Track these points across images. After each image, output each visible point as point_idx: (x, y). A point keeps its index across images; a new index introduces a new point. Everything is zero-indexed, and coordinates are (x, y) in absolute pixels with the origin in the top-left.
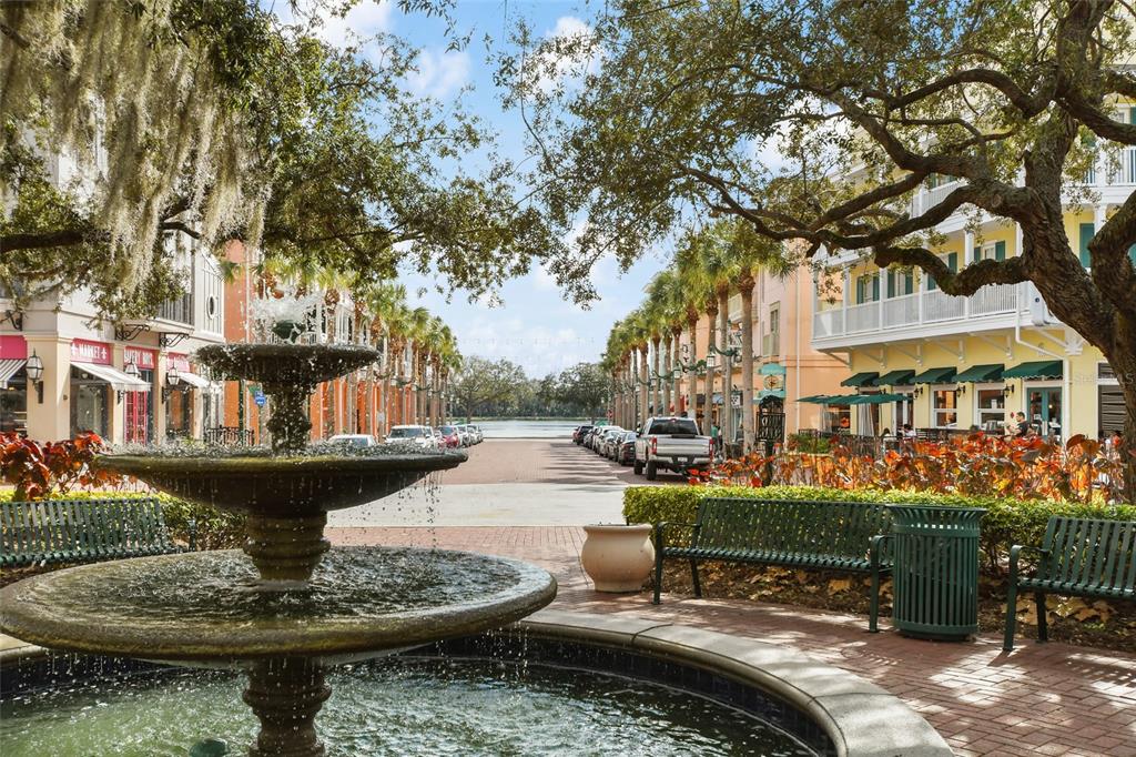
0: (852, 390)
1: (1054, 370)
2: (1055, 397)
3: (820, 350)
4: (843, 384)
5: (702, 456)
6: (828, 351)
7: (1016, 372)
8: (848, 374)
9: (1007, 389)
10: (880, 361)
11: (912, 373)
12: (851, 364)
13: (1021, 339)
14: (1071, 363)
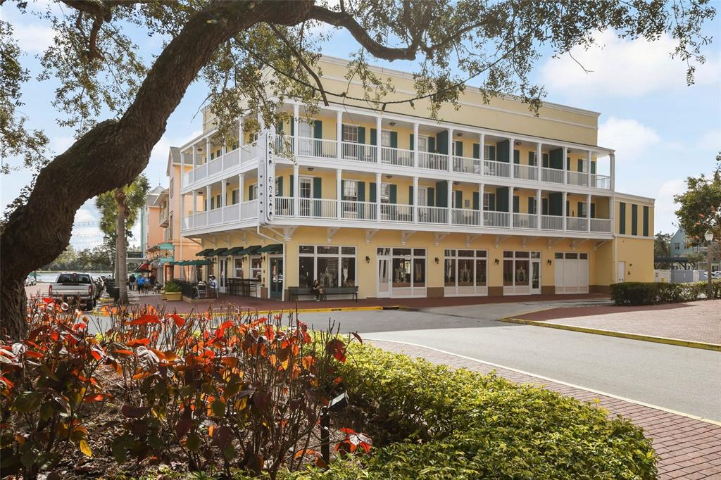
0: (202, 258)
1: (279, 249)
2: (280, 261)
3: (185, 237)
4: (197, 255)
5: (84, 296)
6: (189, 237)
7: (266, 249)
8: (201, 249)
9: (262, 258)
10: (213, 243)
11: (226, 249)
12: (202, 245)
13: (260, 232)
14: (286, 246)
